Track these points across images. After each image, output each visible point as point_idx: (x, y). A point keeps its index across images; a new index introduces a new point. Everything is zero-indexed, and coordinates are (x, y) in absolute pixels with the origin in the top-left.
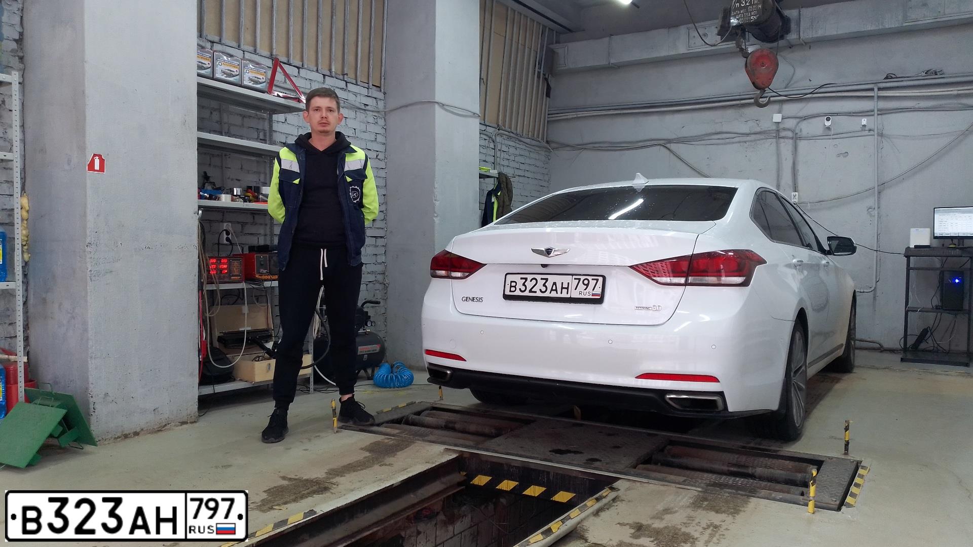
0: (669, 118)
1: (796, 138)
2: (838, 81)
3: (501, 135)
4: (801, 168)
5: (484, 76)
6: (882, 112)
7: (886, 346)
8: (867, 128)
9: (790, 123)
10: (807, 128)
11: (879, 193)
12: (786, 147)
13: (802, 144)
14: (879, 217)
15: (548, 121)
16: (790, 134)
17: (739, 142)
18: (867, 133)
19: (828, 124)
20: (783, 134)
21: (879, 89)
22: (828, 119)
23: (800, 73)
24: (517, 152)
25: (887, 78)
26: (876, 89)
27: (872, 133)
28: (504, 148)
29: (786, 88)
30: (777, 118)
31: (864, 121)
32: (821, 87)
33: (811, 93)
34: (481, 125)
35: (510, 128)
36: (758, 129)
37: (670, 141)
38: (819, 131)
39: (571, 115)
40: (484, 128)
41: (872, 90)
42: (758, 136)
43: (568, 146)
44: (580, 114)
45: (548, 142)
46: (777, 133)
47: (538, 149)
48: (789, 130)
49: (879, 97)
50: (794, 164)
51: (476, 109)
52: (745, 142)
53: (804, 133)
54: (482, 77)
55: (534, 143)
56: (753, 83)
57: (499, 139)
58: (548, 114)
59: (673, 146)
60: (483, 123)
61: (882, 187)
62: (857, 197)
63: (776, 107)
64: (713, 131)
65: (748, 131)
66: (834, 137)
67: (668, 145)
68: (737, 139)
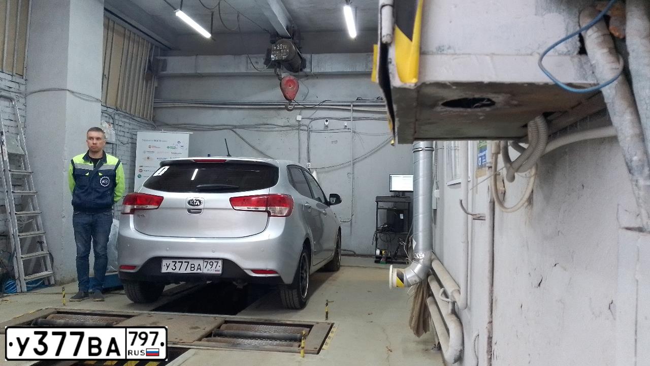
0: (235, 112)
1: (309, 131)
2: (333, 100)
3: (119, 115)
4: (312, 148)
5: (106, 73)
6: (355, 119)
7: (357, 253)
8: (347, 128)
9: (307, 122)
10: (316, 125)
11: (353, 164)
12: (304, 135)
13: (313, 135)
14: (353, 179)
15: (154, 108)
16: (306, 128)
17: (277, 131)
18: (347, 130)
19: (327, 123)
20: (302, 128)
21: (354, 106)
22: (327, 121)
23: (312, 91)
25: (357, 99)
26: (352, 106)
27: (349, 130)
29: (303, 100)
30: (299, 118)
31: (346, 123)
32: (323, 102)
33: (318, 105)
34: (103, 107)
35: (125, 109)
36: (288, 124)
37: (235, 127)
38: (322, 128)
39: (169, 105)
40: (105, 109)
41: (350, 106)
42: (288, 128)
43: (167, 125)
44: (177, 105)
45: (154, 121)
46: (298, 127)
47: (146, 125)
48: (306, 126)
49: (354, 111)
50: (308, 145)
51: (99, 96)
52: (281, 131)
53: (314, 128)
55: (143, 121)
56: (285, 96)
57: (117, 117)
58: (154, 103)
59: (237, 130)
60: (105, 105)
61: (354, 162)
63: (298, 111)
64: (262, 123)
65: (282, 125)
66: (330, 131)
67: (235, 130)
68: (277, 129)
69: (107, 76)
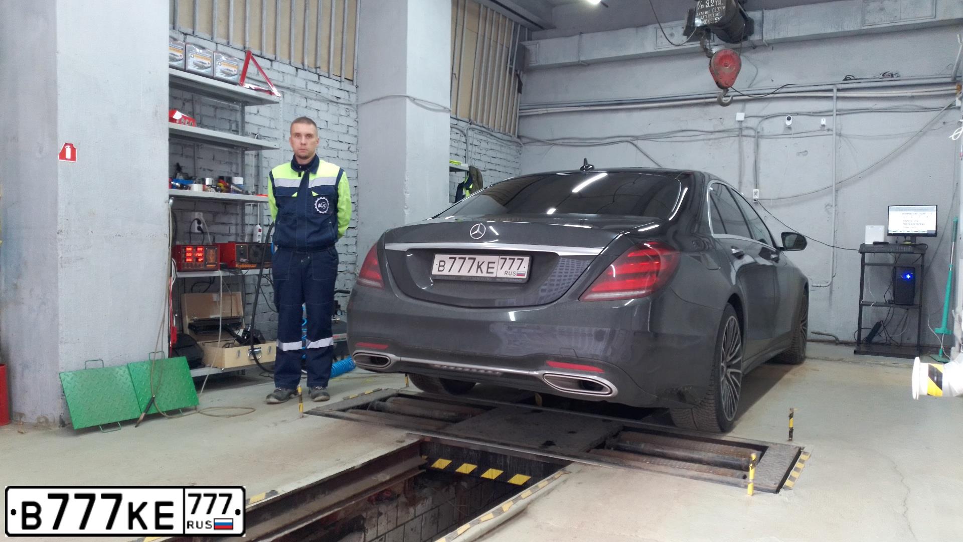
0: (636, 115)
1: (758, 136)
2: (799, 82)
3: (473, 129)
4: (762, 165)
5: (456, 71)
6: (840, 113)
7: (841, 338)
8: (826, 128)
9: (752, 122)
10: (768, 127)
11: (837, 191)
12: (748, 145)
13: (764, 143)
14: (836, 214)
15: (520, 117)
16: (752, 133)
17: (703, 140)
18: (826, 132)
19: (789, 123)
20: (745, 132)
21: (838, 90)
22: (789, 119)
23: (763, 73)
24: (489, 147)
25: (845, 79)
26: (835, 90)
27: (830, 132)
28: (475, 142)
29: (749, 87)
30: (740, 116)
31: (823, 121)
32: (782, 87)
33: (772, 93)
34: (452, 119)
35: (482, 121)
36: (722, 128)
37: (637, 138)
38: (781, 130)
39: (541, 111)
40: (455, 122)
41: (831, 90)
42: (721, 135)
43: (539, 141)
44: (551, 110)
45: (519, 137)
46: (740, 131)
47: (509, 143)
48: (751, 128)
49: (839, 98)
50: (756, 161)
51: (447, 104)
52: (710, 139)
53: (766, 132)
54: (454, 72)
55: (505, 137)
56: (717, 83)
57: (470, 133)
58: (520, 110)
59: (639, 143)
60: (454, 116)
61: (839, 186)
62: (815, 195)
63: (739, 106)
64: (679, 129)
65: (712, 129)
66: (795, 136)
67: (635, 142)
68: (702, 137)
69: (457, 75)
